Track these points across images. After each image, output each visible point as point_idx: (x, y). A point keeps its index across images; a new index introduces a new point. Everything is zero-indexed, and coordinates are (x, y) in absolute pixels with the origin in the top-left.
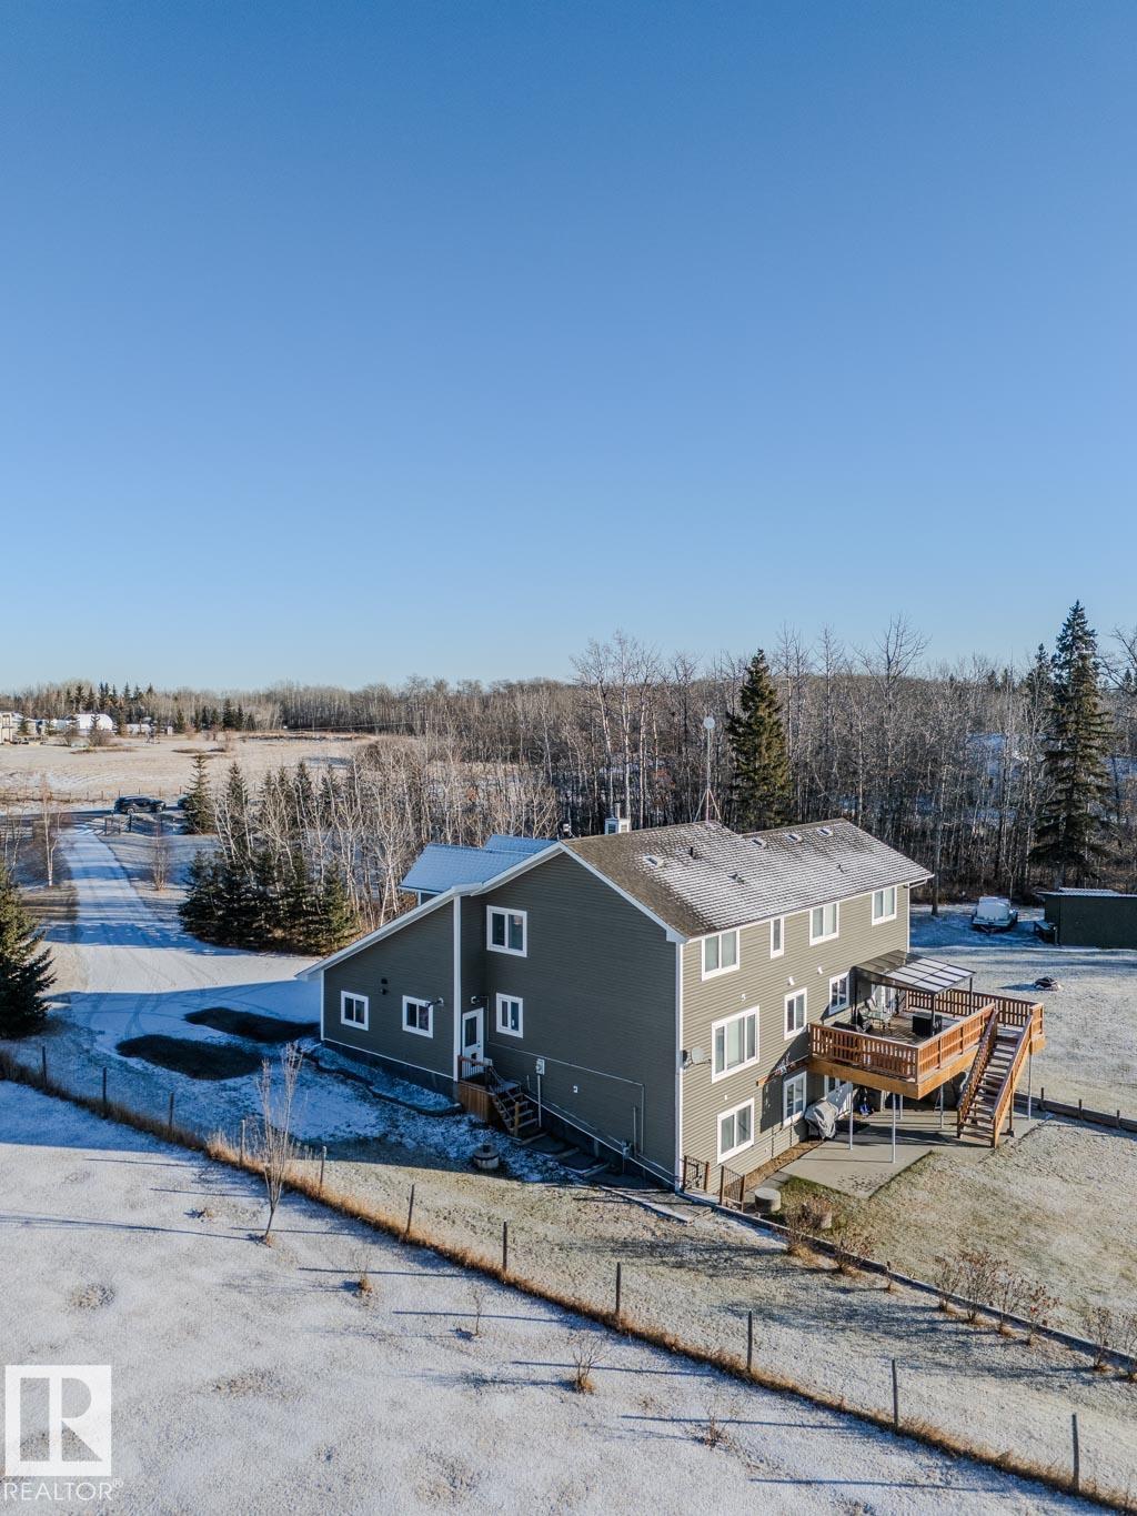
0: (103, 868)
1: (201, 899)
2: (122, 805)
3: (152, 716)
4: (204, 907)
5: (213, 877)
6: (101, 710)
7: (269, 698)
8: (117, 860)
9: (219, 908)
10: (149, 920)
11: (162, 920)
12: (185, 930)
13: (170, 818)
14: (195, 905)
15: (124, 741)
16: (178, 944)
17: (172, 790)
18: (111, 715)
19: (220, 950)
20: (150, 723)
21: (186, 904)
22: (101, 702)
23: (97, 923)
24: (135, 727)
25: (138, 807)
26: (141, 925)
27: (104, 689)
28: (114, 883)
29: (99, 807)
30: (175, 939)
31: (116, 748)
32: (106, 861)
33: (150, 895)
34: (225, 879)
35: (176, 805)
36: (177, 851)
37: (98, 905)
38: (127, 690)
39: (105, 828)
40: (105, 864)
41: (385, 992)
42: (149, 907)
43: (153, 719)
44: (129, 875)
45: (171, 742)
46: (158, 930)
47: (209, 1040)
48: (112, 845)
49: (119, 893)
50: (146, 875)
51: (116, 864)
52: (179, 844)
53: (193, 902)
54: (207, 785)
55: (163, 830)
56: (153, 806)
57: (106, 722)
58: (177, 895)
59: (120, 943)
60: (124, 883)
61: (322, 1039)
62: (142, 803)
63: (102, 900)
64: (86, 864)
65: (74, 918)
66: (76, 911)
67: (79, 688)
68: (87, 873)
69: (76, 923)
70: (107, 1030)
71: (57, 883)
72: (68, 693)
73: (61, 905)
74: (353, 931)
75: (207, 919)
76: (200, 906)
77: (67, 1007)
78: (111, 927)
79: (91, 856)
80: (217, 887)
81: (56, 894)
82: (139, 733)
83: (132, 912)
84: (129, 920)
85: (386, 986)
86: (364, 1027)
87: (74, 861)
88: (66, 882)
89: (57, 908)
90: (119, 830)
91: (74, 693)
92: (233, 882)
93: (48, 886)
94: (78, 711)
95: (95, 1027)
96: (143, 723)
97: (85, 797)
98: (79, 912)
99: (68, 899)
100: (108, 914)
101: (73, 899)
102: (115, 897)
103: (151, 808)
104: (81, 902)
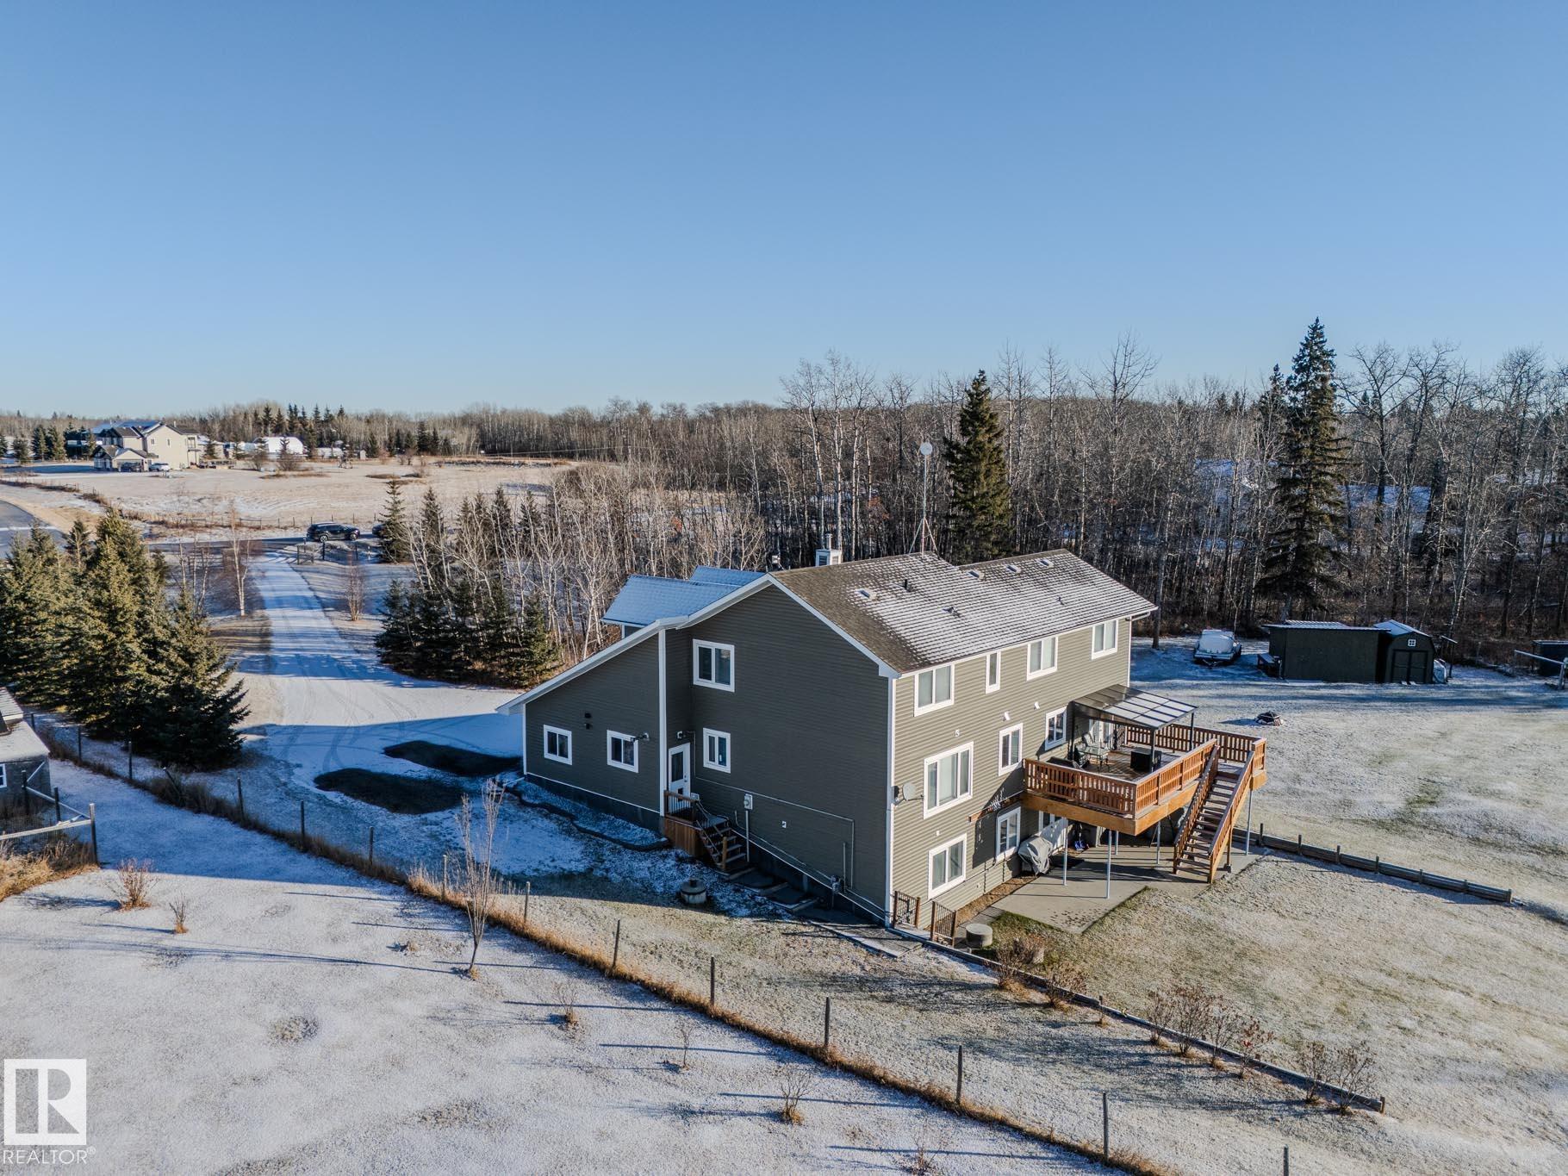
0: (297, 597)
1: (397, 630)
2: (315, 532)
3: (344, 439)
4: (401, 638)
5: (410, 608)
6: (291, 433)
7: (465, 421)
8: (311, 589)
9: (417, 639)
10: (345, 651)
11: (358, 652)
12: (382, 662)
13: (365, 546)
14: (391, 636)
15: (316, 466)
16: (376, 676)
17: (366, 517)
18: (301, 439)
19: (419, 682)
20: (342, 447)
21: (383, 635)
22: (291, 425)
23: (292, 654)
24: (327, 451)
25: (331, 535)
26: (337, 656)
27: (293, 411)
28: (308, 613)
29: (291, 534)
30: (372, 671)
31: (307, 473)
32: (300, 590)
33: (346, 625)
34: (423, 609)
35: (371, 533)
36: (373, 581)
37: (292, 636)
38: (317, 412)
39: (297, 556)
40: (298, 593)
41: (588, 726)
42: (345, 638)
43: (345, 443)
44: (324, 605)
45: (364, 467)
46: (354, 662)
47: (409, 774)
48: (306, 574)
49: (314, 624)
50: (341, 605)
51: (310, 594)
52: (374, 573)
53: (389, 633)
54: (402, 513)
55: (358, 559)
56: (348, 534)
57: (296, 446)
58: (373, 625)
59: (316, 675)
60: (319, 613)
61: (525, 773)
62: (335, 530)
63: (296, 631)
64: (278, 594)
65: (268, 648)
66: (269, 642)
67: (267, 410)
68: (280, 603)
69: (270, 654)
70: (305, 763)
71: (249, 612)
72: (256, 415)
73: (254, 635)
74: (555, 664)
75: (405, 651)
76: (397, 637)
77: (262, 740)
78: (306, 659)
79: (283, 585)
80: (414, 618)
81: (248, 624)
82: (331, 457)
83: (328, 643)
84: (324, 651)
85: (589, 720)
86: (569, 761)
87: (266, 590)
88: (259, 612)
89: (250, 639)
90: (312, 559)
91: (262, 415)
92: (430, 612)
93: (240, 616)
94: (266, 434)
95: (292, 760)
96: (334, 446)
97: (276, 524)
98: (272, 642)
99: (261, 629)
100: (302, 644)
101: (267, 629)
102: (310, 627)
103: (346, 535)
104: (274, 632)
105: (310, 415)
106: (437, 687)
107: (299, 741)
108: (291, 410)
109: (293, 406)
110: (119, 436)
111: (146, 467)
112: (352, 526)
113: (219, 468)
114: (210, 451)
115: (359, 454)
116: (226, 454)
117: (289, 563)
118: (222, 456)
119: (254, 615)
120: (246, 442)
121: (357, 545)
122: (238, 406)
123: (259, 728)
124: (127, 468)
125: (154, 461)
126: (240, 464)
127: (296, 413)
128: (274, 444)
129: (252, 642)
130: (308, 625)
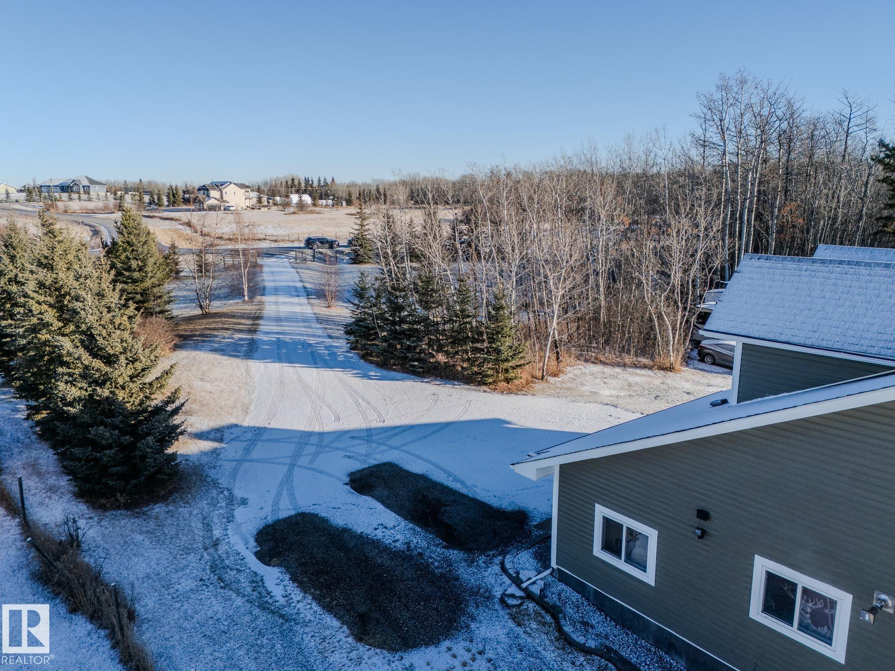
0: (289, 287)
1: (364, 320)
2: (309, 243)
3: (334, 196)
4: (368, 329)
5: (376, 298)
6: (305, 192)
7: (404, 183)
8: (301, 281)
9: (382, 329)
10: (319, 336)
11: (330, 337)
12: (352, 349)
13: (342, 252)
14: (360, 326)
15: (317, 209)
16: (345, 365)
17: (345, 235)
18: (310, 195)
19: (385, 373)
20: (333, 200)
21: (351, 324)
22: (306, 188)
23: (273, 338)
24: (324, 202)
25: (320, 244)
26: (312, 341)
27: (307, 181)
28: (296, 300)
29: (296, 245)
30: (341, 358)
31: (312, 212)
32: (293, 281)
33: (323, 311)
34: (389, 300)
35: (346, 244)
36: (346, 276)
37: (278, 320)
38: (319, 181)
39: (296, 258)
40: (292, 284)
41: (704, 534)
42: (321, 323)
43: (334, 198)
44: (308, 294)
45: (344, 210)
46: (327, 348)
47: (379, 534)
48: (299, 270)
49: (298, 309)
50: (320, 294)
51: (300, 285)
52: (348, 270)
53: (358, 321)
54: (367, 227)
55: (337, 260)
56: (331, 244)
57: (307, 198)
58: (343, 312)
59: (290, 361)
60: (304, 300)
61: (554, 564)
62: (323, 241)
63: (282, 315)
64: (277, 284)
65: (255, 331)
66: (258, 325)
67: (293, 180)
68: (276, 291)
69: (255, 337)
70: (253, 499)
71: (251, 298)
72: (287, 183)
73: (248, 318)
74: (522, 362)
75: (372, 340)
76: (365, 327)
77: (214, 451)
78: (285, 343)
79: (282, 278)
80: (379, 309)
81: (249, 308)
82: (326, 205)
83: (306, 327)
84: (301, 335)
85: (705, 524)
86: (649, 577)
87: (270, 281)
88: (258, 298)
89: (243, 321)
90: (305, 260)
91: (290, 183)
92: (396, 304)
93: (244, 301)
94: (292, 193)
95: (239, 493)
96: (329, 199)
97: (287, 239)
98: (261, 325)
99: (255, 313)
100: (285, 328)
101: (260, 313)
102: (294, 312)
103: (330, 245)
104: (265, 316)
105: (316, 184)
106: (402, 379)
107: (254, 454)
108: (306, 180)
109: (307, 178)
110: (207, 190)
111: (222, 208)
112: (334, 239)
113: (262, 209)
114: (260, 200)
115: (342, 203)
116: (269, 202)
117: (290, 263)
118: (266, 203)
119: (255, 300)
120: (280, 197)
121: (337, 252)
122: (277, 178)
123: (219, 430)
124: (212, 208)
125: (226, 205)
126: (275, 208)
127: (308, 182)
128: (295, 198)
129: (244, 325)
130: (293, 310)
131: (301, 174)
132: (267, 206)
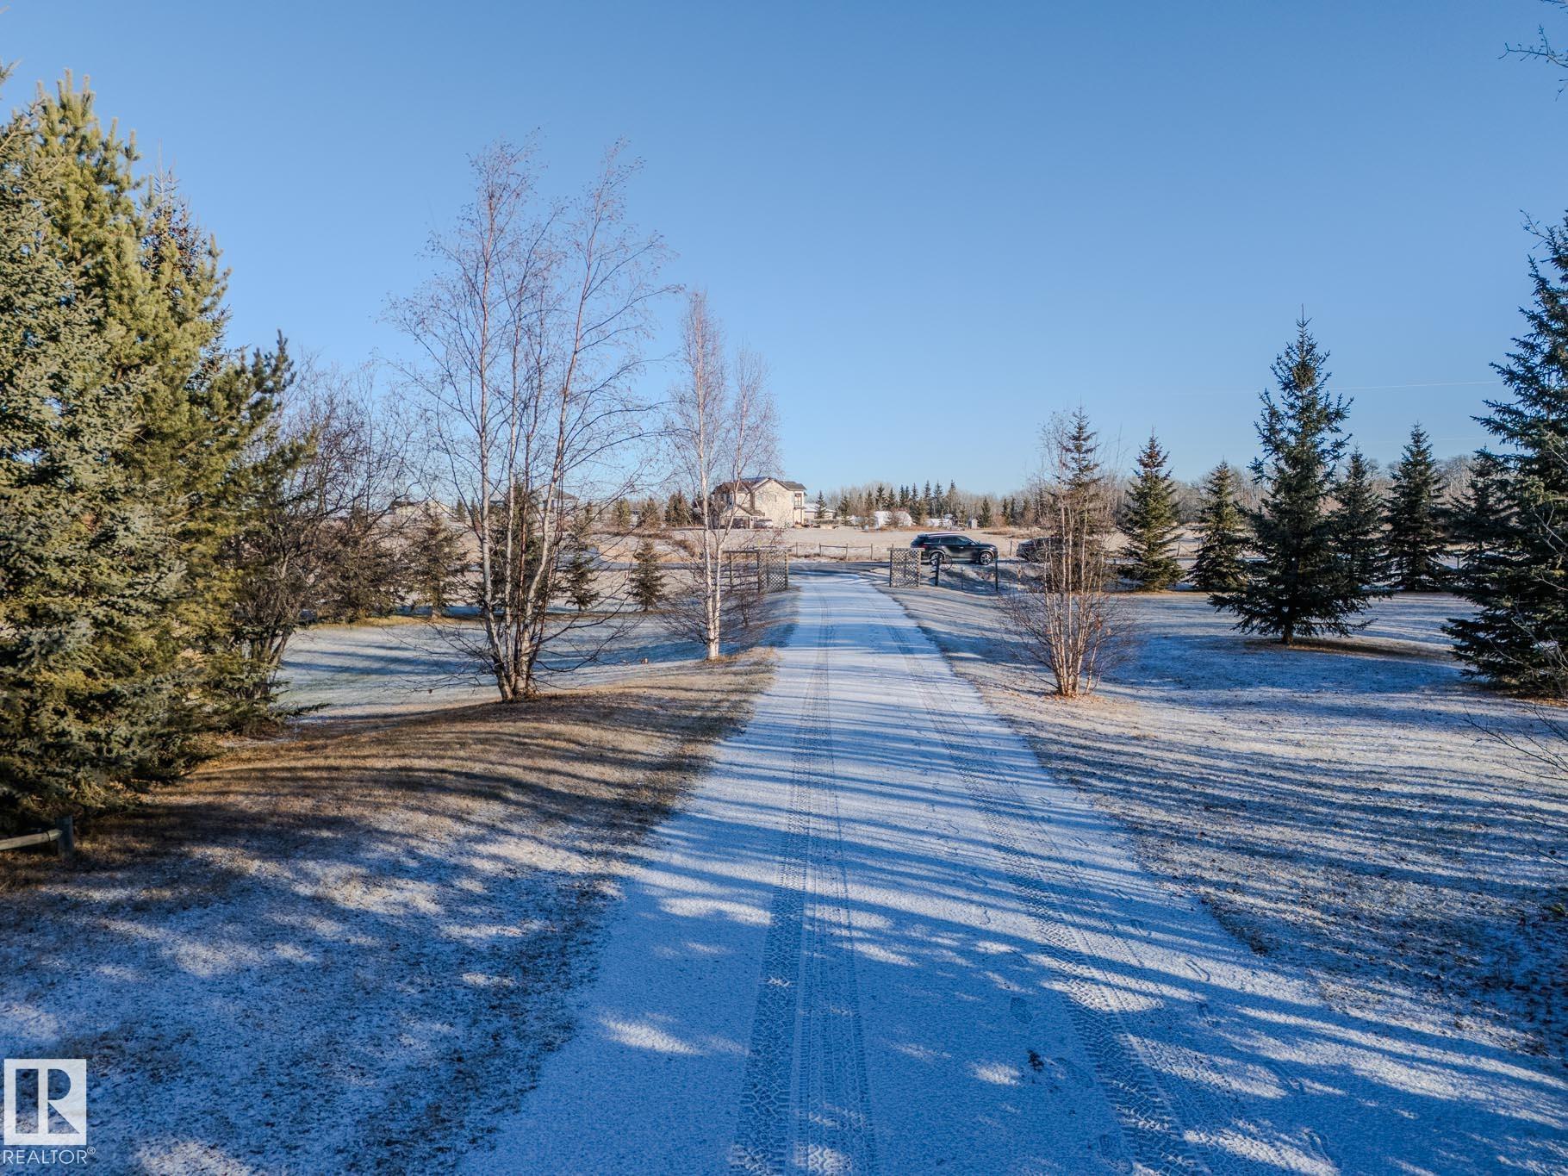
8: (911, 617)
18: (910, 512)
20: (952, 519)
22: (903, 503)
24: (935, 522)
25: (948, 552)
27: (905, 492)
38: (928, 489)
44: (944, 645)
48: (901, 598)
51: (908, 624)
56: (977, 553)
57: (904, 515)
60: (934, 664)
63: (840, 719)
71: (730, 651)
72: (869, 496)
88: (759, 651)
91: (875, 494)
94: (877, 509)
98: (709, 771)
99: (716, 705)
100: (850, 805)
101: (735, 706)
102: (898, 708)
103: (974, 554)
104: (757, 718)
105: (921, 495)
110: (729, 492)
111: (752, 523)
113: (823, 527)
114: (819, 516)
115: (970, 523)
116: (835, 519)
117: (874, 586)
118: (831, 518)
119: (738, 657)
120: (857, 515)
121: (998, 570)
122: (854, 488)
124: (734, 524)
125: (759, 518)
126: (846, 527)
128: (882, 516)
129: (622, 763)
130: (893, 700)
131: (896, 483)
132: (831, 522)
